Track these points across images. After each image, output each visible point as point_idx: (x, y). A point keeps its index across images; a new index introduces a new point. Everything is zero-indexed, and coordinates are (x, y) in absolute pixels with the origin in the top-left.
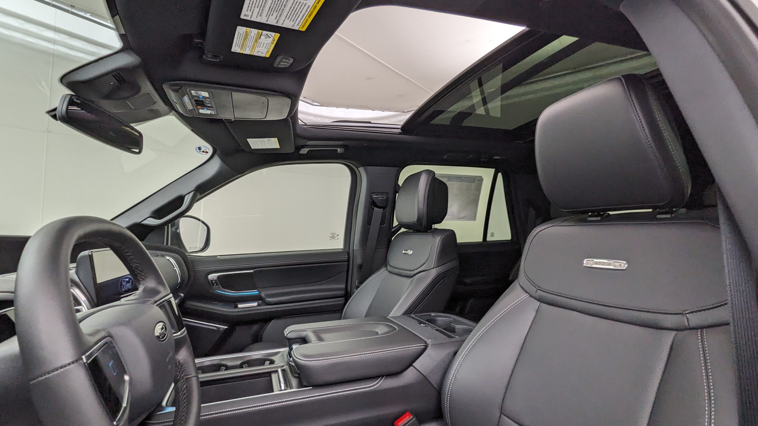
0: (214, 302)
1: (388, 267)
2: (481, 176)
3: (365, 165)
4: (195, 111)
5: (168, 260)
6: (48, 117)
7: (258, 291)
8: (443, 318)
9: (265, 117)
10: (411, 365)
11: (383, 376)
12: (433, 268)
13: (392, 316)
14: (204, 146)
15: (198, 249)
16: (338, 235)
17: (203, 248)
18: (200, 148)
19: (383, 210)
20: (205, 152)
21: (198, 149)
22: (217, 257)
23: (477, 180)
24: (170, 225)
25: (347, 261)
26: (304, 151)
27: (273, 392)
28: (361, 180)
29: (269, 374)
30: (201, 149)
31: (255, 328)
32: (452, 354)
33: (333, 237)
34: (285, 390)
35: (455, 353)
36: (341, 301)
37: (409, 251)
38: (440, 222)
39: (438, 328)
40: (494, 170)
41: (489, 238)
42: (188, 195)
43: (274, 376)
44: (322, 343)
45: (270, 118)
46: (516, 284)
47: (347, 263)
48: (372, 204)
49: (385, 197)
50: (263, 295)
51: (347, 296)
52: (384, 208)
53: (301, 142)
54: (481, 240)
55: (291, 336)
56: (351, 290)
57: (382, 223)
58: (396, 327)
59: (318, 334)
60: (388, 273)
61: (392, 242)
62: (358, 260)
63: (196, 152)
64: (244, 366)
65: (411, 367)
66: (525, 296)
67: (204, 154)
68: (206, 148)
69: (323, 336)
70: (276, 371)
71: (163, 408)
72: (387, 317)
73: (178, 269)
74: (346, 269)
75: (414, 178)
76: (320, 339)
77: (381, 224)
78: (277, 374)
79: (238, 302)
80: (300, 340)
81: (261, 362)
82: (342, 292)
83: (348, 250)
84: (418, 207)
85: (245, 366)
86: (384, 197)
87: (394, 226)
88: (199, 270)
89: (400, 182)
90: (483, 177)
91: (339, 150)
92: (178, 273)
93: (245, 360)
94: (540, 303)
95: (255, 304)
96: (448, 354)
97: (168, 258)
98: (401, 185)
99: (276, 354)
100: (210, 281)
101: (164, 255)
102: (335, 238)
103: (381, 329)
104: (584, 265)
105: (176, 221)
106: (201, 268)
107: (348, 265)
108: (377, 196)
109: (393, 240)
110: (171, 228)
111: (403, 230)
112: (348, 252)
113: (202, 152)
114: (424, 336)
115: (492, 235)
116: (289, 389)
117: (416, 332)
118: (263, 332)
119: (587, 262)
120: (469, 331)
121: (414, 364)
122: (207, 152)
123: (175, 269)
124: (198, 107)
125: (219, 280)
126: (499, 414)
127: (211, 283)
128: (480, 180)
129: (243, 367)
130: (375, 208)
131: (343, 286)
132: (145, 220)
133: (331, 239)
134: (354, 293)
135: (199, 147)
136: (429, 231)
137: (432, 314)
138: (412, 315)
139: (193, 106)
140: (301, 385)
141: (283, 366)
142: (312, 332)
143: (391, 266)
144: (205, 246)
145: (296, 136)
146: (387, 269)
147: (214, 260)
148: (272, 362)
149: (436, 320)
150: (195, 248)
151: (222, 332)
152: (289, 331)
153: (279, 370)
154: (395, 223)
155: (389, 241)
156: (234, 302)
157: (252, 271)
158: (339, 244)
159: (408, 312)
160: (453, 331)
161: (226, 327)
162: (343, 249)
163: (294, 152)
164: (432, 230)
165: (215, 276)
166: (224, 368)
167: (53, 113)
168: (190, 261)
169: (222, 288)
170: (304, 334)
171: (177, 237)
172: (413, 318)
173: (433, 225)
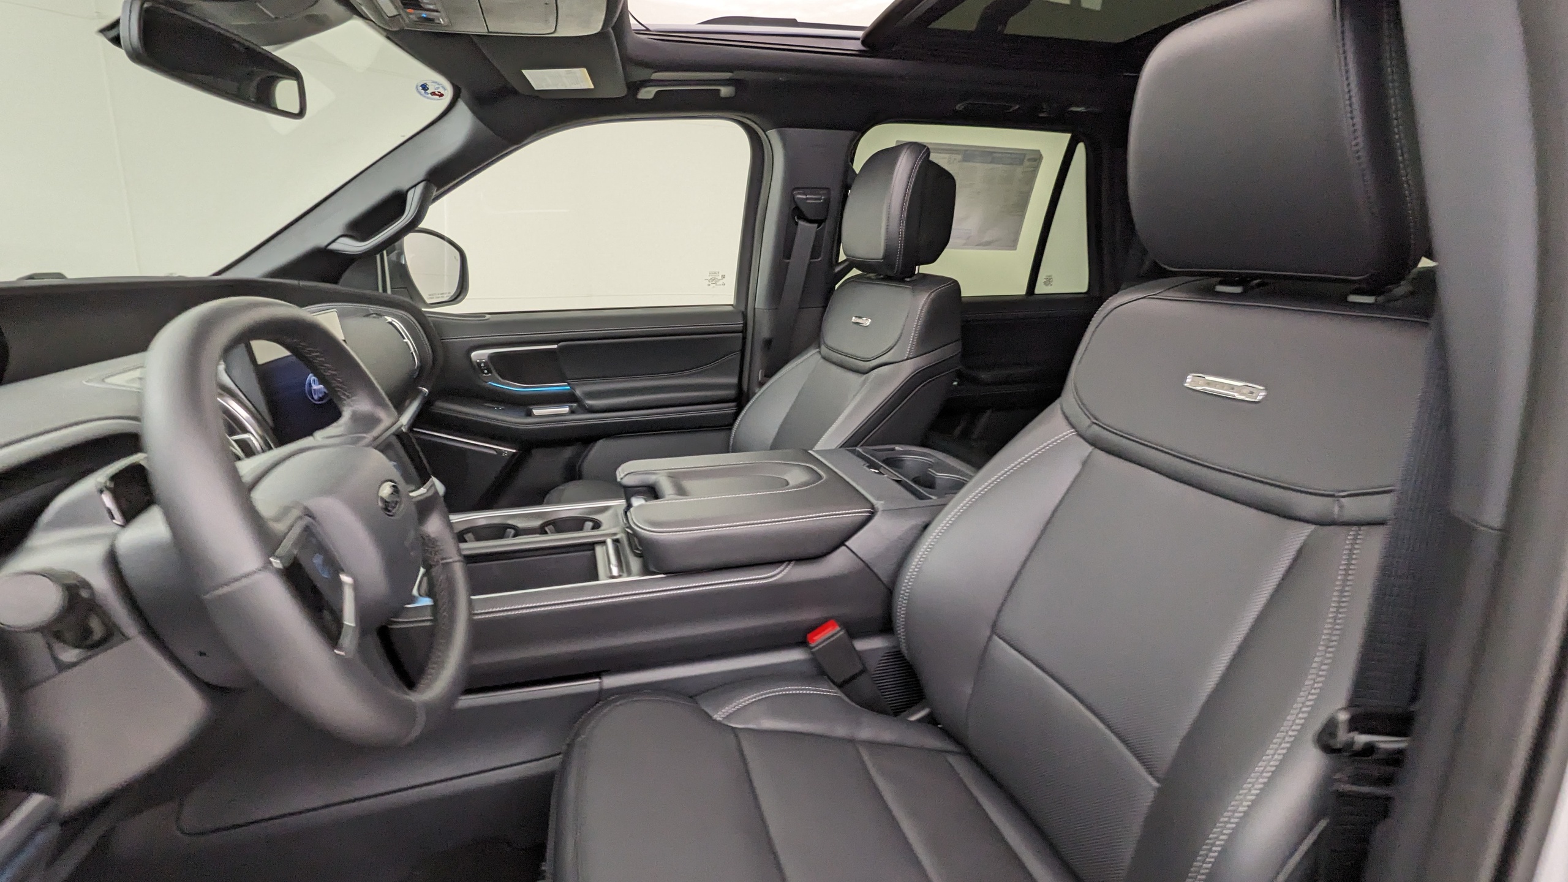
0: (487, 405)
1: (823, 348)
2: (1039, 151)
3: (781, 124)
4: (402, 18)
5: (390, 323)
6: (104, 42)
7: (569, 385)
8: (915, 457)
9: (554, 30)
10: (842, 543)
11: (790, 561)
12: (907, 359)
13: (821, 449)
14: (433, 82)
15: (447, 296)
16: (723, 277)
17: (456, 295)
18: (424, 87)
19: (818, 227)
20: (437, 95)
21: (421, 88)
22: (485, 317)
23: (1029, 160)
24: (385, 252)
25: (742, 332)
26: (647, 93)
27: (596, 578)
28: (771, 157)
29: (591, 546)
30: (428, 89)
31: (568, 453)
32: (920, 528)
33: (713, 281)
34: (620, 576)
35: (926, 527)
36: (729, 408)
37: (864, 319)
38: (932, 260)
39: (901, 477)
40: (1068, 136)
41: (1040, 289)
42: (413, 190)
43: (599, 550)
44: (684, 500)
45: (564, 32)
46: (1056, 406)
47: (740, 335)
48: (794, 213)
49: (823, 198)
50: (578, 392)
51: (741, 399)
52: (819, 222)
53: (640, 74)
54: (1022, 290)
55: (628, 481)
56: (748, 389)
57: (815, 252)
58: (822, 473)
59: (676, 478)
60: (822, 360)
61: (835, 293)
62: (764, 330)
63: (418, 95)
64: (547, 529)
65: (843, 548)
66: (1069, 432)
67: (435, 99)
68: (438, 86)
69: (688, 484)
70: (604, 543)
71: (413, 599)
72: (810, 451)
73: (411, 342)
74: (739, 347)
75: (885, 158)
76: (681, 492)
77: (812, 257)
78: (604, 547)
79: (534, 405)
80: (645, 489)
81: (577, 523)
82: (732, 393)
83: (743, 309)
84: (887, 229)
85: (549, 530)
86: (820, 199)
87: (840, 261)
88: (450, 342)
89: (858, 166)
90: (1043, 153)
91: (725, 91)
92: (412, 350)
93: (550, 519)
94: (1093, 449)
95: (565, 409)
96: (911, 529)
97: (389, 319)
98: (857, 172)
99: (605, 509)
100: (475, 364)
101: (382, 314)
102: (717, 283)
103: (796, 476)
104: (1186, 385)
105: (396, 244)
106: (457, 339)
107: (744, 338)
108: (804, 197)
109: (838, 288)
110: (387, 255)
111: (855, 272)
112: (743, 313)
113: (430, 95)
114: (871, 494)
115: (1048, 282)
116: (625, 574)
117: (858, 484)
118: (583, 461)
119: (1190, 381)
120: (958, 486)
121: (847, 543)
122: (442, 95)
123: (405, 340)
124: (408, 10)
125: (491, 362)
126: (988, 633)
127: (477, 367)
128: (1036, 158)
129: (546, 533)
130: (801, 223)
131: (734, 380)
132: (334, 241)
133: (709, 285)
134: (755, 394)
135: (423, 85)
136: (908, 280)
137: (898, 448)
138: (859, 449)
139: (396, 8)
140: (646, 571)
141: (615, 534)
142: (669, 476)
143: (828, 347)
144: (459, 291)
145: (628, 61)
146: (820, 352)
147: (478, 321)
148: (597, 525)
149: (903, 460)
150: (440, 296)
151: (508, 458)
152: (626, 473)
153: (609, 541)
154: (842, 257)
155: (830, 291)
156: (524, 404)
157: (555, 346)
158: (724, 295)
159: (851, 444)
160: (929, 483)
161: (514, 451)
162: (735, 304)
163: (626, 96)
164: (914, 278)
165: (483, 355)
166: (513, 532)
167: (113, 33)
168: (432, 325)
169: (500, 379)
170: (651, 479)
171: (401, 273)
172: (860, 456)
173: (917, 267)
